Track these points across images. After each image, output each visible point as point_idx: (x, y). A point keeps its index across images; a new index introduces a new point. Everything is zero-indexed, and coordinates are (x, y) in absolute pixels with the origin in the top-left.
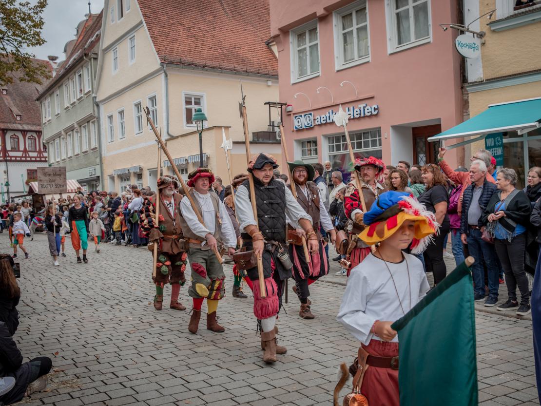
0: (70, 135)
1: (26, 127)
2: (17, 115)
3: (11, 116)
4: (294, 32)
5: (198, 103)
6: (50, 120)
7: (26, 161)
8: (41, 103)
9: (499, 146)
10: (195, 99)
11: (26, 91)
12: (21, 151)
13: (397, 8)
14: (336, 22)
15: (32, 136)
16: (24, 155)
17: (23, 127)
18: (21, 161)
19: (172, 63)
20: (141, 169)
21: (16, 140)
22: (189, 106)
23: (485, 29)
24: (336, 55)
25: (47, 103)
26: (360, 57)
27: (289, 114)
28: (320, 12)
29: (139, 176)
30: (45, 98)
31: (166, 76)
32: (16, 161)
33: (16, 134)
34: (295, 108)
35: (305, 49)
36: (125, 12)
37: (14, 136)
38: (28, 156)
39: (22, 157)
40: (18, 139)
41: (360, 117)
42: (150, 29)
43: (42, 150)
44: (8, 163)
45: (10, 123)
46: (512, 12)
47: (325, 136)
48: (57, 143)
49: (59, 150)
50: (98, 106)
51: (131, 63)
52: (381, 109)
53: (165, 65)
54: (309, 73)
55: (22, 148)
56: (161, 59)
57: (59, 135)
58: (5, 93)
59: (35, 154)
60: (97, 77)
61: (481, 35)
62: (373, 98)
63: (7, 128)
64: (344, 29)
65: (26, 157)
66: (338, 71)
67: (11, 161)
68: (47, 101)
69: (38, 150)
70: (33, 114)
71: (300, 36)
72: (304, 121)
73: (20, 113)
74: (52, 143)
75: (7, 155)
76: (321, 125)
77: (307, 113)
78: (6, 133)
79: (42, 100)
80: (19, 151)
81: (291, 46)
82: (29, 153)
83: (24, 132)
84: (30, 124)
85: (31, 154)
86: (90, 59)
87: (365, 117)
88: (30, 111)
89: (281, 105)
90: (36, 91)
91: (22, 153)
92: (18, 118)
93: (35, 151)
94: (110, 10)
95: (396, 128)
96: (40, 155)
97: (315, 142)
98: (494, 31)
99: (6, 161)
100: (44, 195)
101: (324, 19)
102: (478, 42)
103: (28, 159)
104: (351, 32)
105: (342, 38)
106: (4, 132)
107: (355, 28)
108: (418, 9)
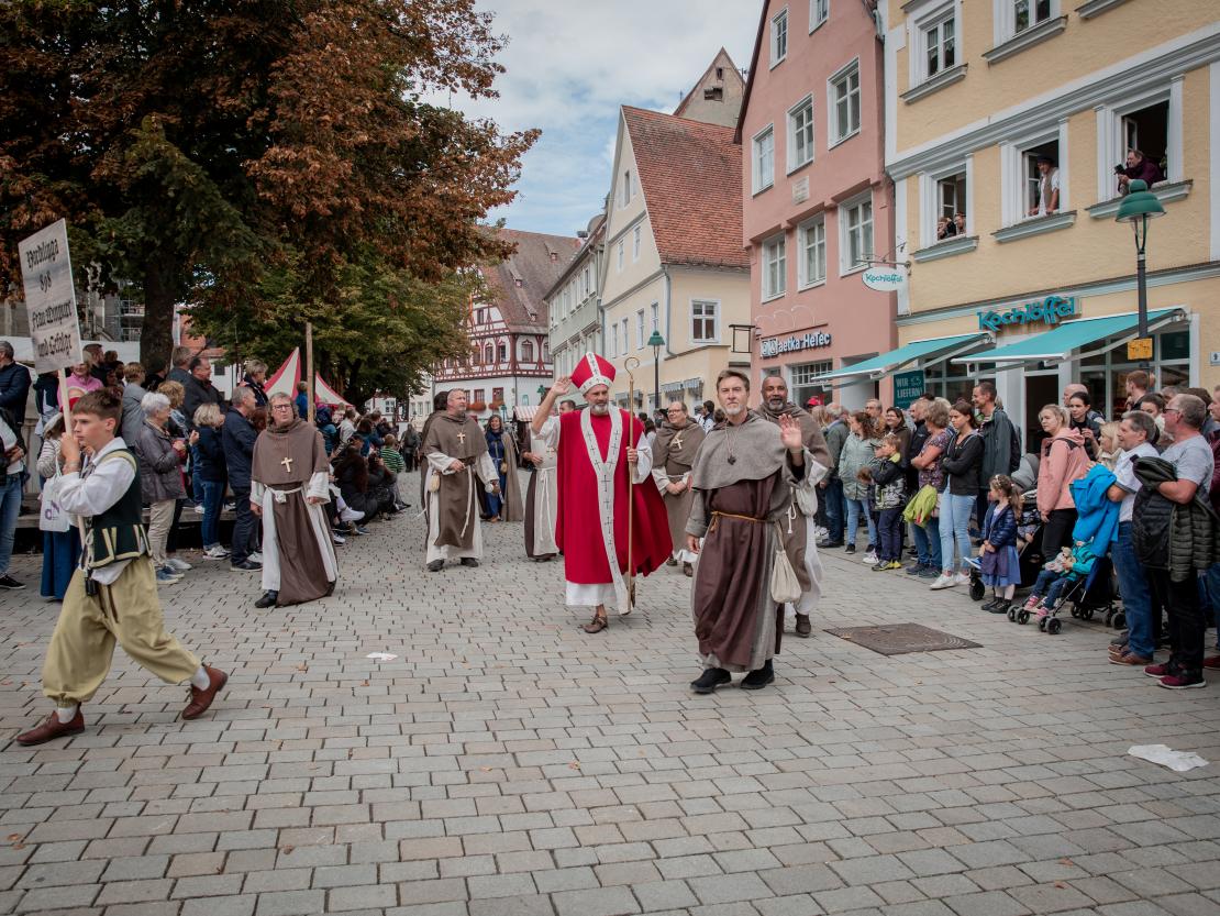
0: (576, 346)
1: (542, 330)
2: (531, 314)
3: (524, 316)
4: (765, 243)
5: (710, 311)
6: (556, 326)
7: (540, 376)
8: (549, 302)
9: (916, 387)
10: (707, 307)
12: (535, 363)
13: (852, 224)
14: (800, 235)
16: (538, 368)
17: (539, 330)
18: (534, 376)
19: (676, 263)
20: (641, 395)
21: (529, 348)
22: (698, 317)
23: (912, 259)
24: (799, 273)
25: (554, 303)
26: (821, 276)
27: (757, 338)
28: (784, 225)
29: (640, 403)
30: (553, 297)
31: (669, 279)
32: (527, 376)
33: (529, 340)
34: (762, 331)
35: (776, 263)
36: (632, 197)
37: (527, 343)
38: (543, 368)
39: (535, 370)
40: (532, 345)
41: (815, 347)
42: (653, 221)
44: (518, 378)
45: (523, 324)
46: (936, 241)
47: (789, 366)
48: (564, 356)
50: (602, 311)
51: (635, 260)
52: (833, 338)
53: (666, 266)
54: (778, 292)
55: (536, 359)
56: (662, 258)
57: (564, 346)
58: (519, 284)
60: (603, 276)
61: (908, 265)
62: (826, 325)
63: (519, 331)
64: (809, 244)
65: (540, 371)
66: (801, 292)
67: (521, 376)
68: (555, 301)
71: (772, 248)
72: (769, 348)
73: (535, 311)
74: (558, 356)
75: (517, 368)
76: (783, 353)
77: (772, 338)
78: (517, 338)
79: (549, 299)
80: (532, 363)
81: (763, 259)
82: (542, 365)
83: (540, 337)
86: (596, 253)
87: (819, 346)
89: (750, 327)
92: (533, 318)
94: (617, 194)
95: (846, 360)
98: (918, 262)
99: (515, 376)
101: (790, 231)
102: (901, 271)
103: (543, 373)
104: (814, 248)
105: (806, 254)
106: (514, 336)
107: (817, 243)
108: (868, 229)
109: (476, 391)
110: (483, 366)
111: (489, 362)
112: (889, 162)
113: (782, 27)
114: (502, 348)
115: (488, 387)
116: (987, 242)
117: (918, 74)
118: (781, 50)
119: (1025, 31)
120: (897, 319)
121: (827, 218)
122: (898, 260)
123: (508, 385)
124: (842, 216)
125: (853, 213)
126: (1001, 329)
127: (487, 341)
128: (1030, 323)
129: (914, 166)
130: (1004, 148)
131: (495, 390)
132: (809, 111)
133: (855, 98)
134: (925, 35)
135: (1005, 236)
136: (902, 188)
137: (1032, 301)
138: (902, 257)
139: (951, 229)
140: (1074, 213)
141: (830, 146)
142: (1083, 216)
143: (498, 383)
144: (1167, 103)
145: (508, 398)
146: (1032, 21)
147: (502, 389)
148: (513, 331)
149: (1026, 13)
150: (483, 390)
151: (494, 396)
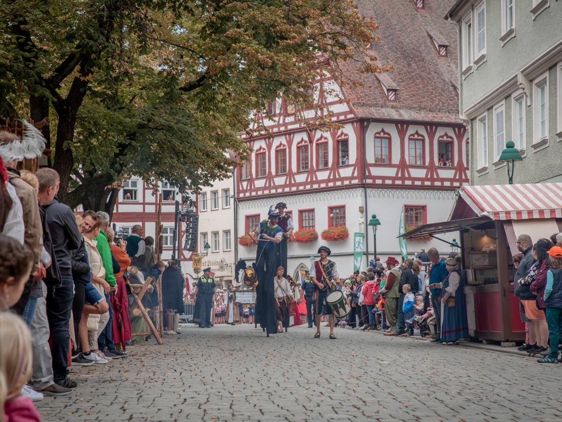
0: (541, 85)
1: (406, 115)
2: (389, 90)
3: (377, 93)
6: (483, 57)
7: (403, 187)
8: (459, 22)
11: (407, 40)
12: (394, 166)
15: (417, 133)
16: (400, 175)
17: (401, 115)
18: (393, 187)
21: (385, 142)
25: (476, 16)
30: (473, 5)
32: (383, 186)
33: (386, 130)
37: (382, 134)
38: (407, 175)
39: (396, 178)
40: (390, 139)
43: (437, 164)
44: (369, 190)
45: (376, 105)
48: (499, 115)
49: (504, 132)
55: (396, 160)
57: (506, 92)
59: (421, 173)
63: (370, 116)
65: (403, 178)
67: (374, 186)
68: (478, 12)
69: (427, 164)
70: (421, 86)
73: (394, 85)
74: (482, 120)
75: (367, 174)
78: (367, 126)
79: (461, 13)
80: (390, 165)
82: (411, 170)
83: (402, 125)
84: (414, 108)
85: (415, 173)
88: (414, 81)
90: (428, 40)
91: (395, 169)
92: (392, 96)
93: (422, 167)
96: (432, 175)
99: (364, 186)
100: (509, 222)
103: (408, 183)
106: (362, 124)
109: (301, 212)
110: (312, 172)
111: (321, 167)
114: (342, 145)
115: (321, 205)
123: (352, 201)
127: (318, 134)
131: (331, 209)
143: (336, 199)
145: (354, 222)
147: (343, 207)
148: (360, 115)
150: (312, 210)
151: (331, 220)
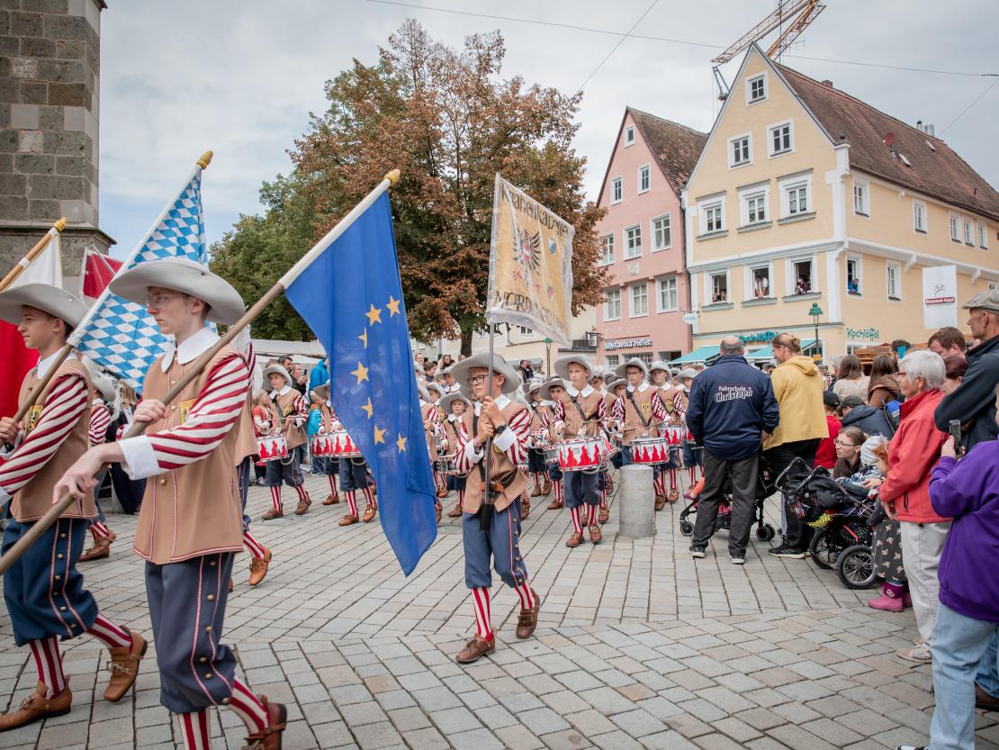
4: (606, 292)
13: (664, 289)
14: (630, 290)
23: (700, 309)
24: (630, 309)
26: (643, 312)
27: (602, 339)
28: (622, 284)
34: (605, 336)
35: (613, 302)
41: (641, 346)
46: (711, 303)
47: (623, 354)
52: (653, 342)
54: (614, 316)
61: (698, 312)
62: (649, 335)
64: (636, 295)
66: (631, 318)
71: (612, 294)
72: (611, 345)
76: (620, 348)
77: (613, 340)
87: (645, 346)
89: (598, 334)
95: (660, 353)
97: (617, 357)
98: (703, 311)
101: (624, 288)
102: (696, 315)
104: (638, 297)
105: (633, 300)
107: (640, 295)
108: (673, 293)
112: (688, 266)
113: (618, 185)
116: (738, 306)
117: (704, 230)
118: (618, 195)
119: (753, 223)
120: (692, 335)
121: (648, 284)
122: (693, 309)
124: (658, 284)
125: (664, 284)
126: (746, 342)
128: (758, 341)
129: (701, 269)
130: (745, 268)
132: (638, 232)
133: (667, 231)
134: (706, 212)
135: (746, 304)
136: (694, 278)
137: (759, 332)
138: (695, 308)
139: (719, 298)
140: (775, 299)
141: (652, 251)
142: (780, 300)
144: (810, 262)
146: (757, 220)
149: (754, 214)
